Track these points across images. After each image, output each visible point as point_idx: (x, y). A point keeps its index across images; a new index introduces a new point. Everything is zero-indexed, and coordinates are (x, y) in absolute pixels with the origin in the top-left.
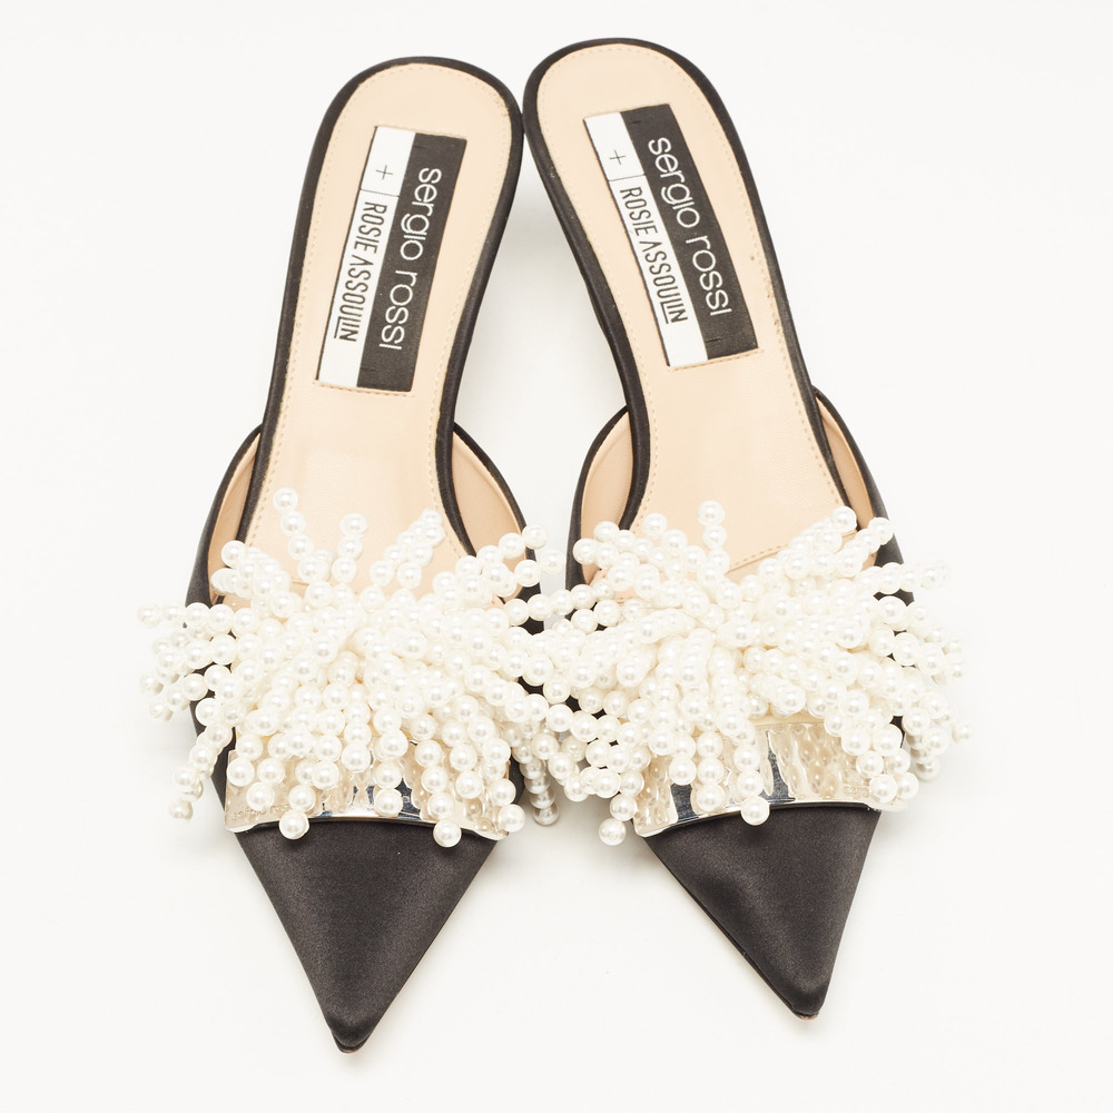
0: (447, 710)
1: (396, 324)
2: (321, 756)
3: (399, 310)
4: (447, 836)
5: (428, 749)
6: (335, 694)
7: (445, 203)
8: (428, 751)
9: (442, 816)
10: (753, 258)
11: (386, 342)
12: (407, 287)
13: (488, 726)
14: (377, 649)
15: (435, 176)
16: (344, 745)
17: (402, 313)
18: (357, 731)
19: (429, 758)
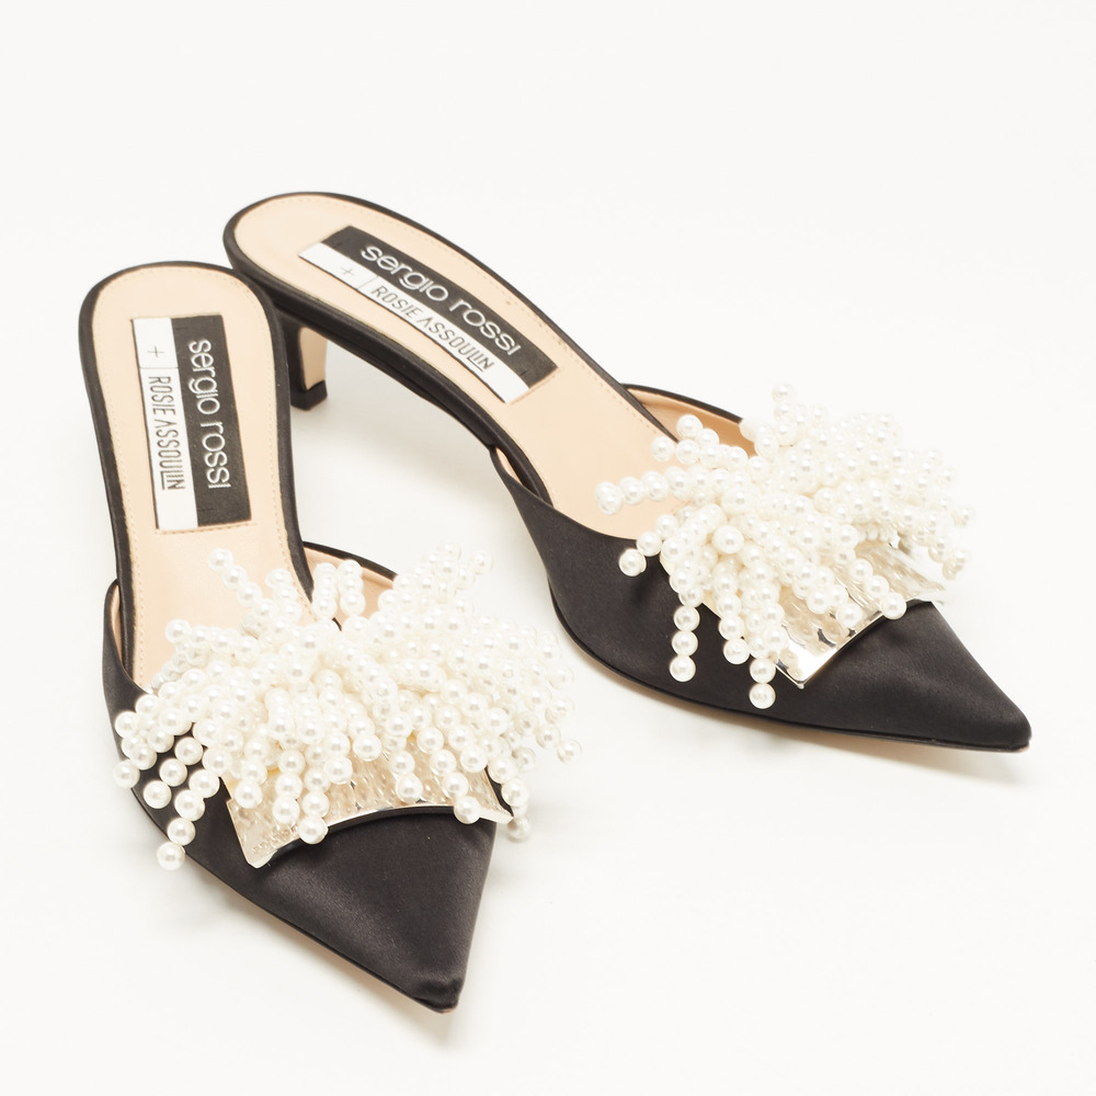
1: (218, 466)
3: (216, 456)
4: (468, 811)
7: (224, 364)
8: (429, 737)
9: (458, 797)
10: (509, 303)
11: (214, 484)
12: (217, 435)
15: (205, 346)
17: (221, 457)
18: (361, 725)
19: (432, 742)
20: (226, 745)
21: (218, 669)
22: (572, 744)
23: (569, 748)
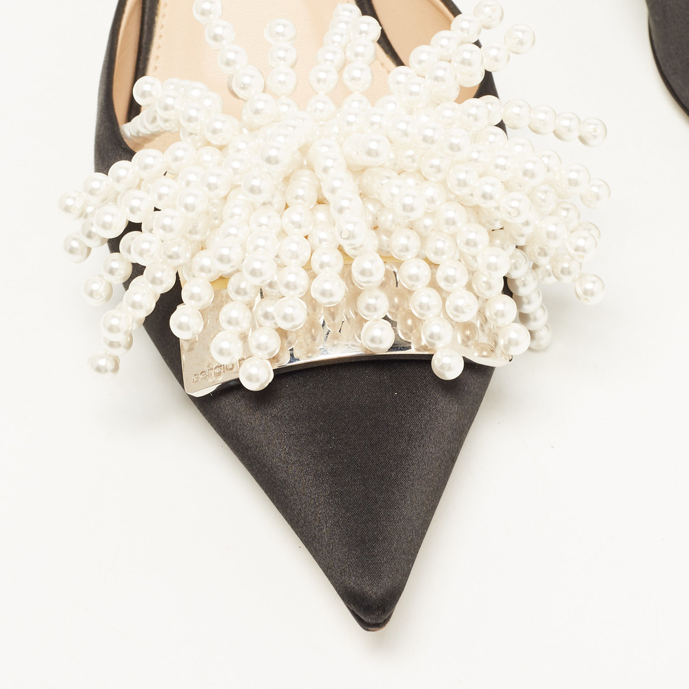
0: (428, 222)
2: (284, 291)
4: (448, 366)
5: (413, 269)
6: (296, 218)
8: (413, 270)
9: (439, 345)
13: (479, 235)
14: (329, 163)
16: (313, 276)
18: (326, 259)
19: (416, 278)
20: (170, 257)
21: (180, 153)
22: (594, 282)
23: (589, 286)
